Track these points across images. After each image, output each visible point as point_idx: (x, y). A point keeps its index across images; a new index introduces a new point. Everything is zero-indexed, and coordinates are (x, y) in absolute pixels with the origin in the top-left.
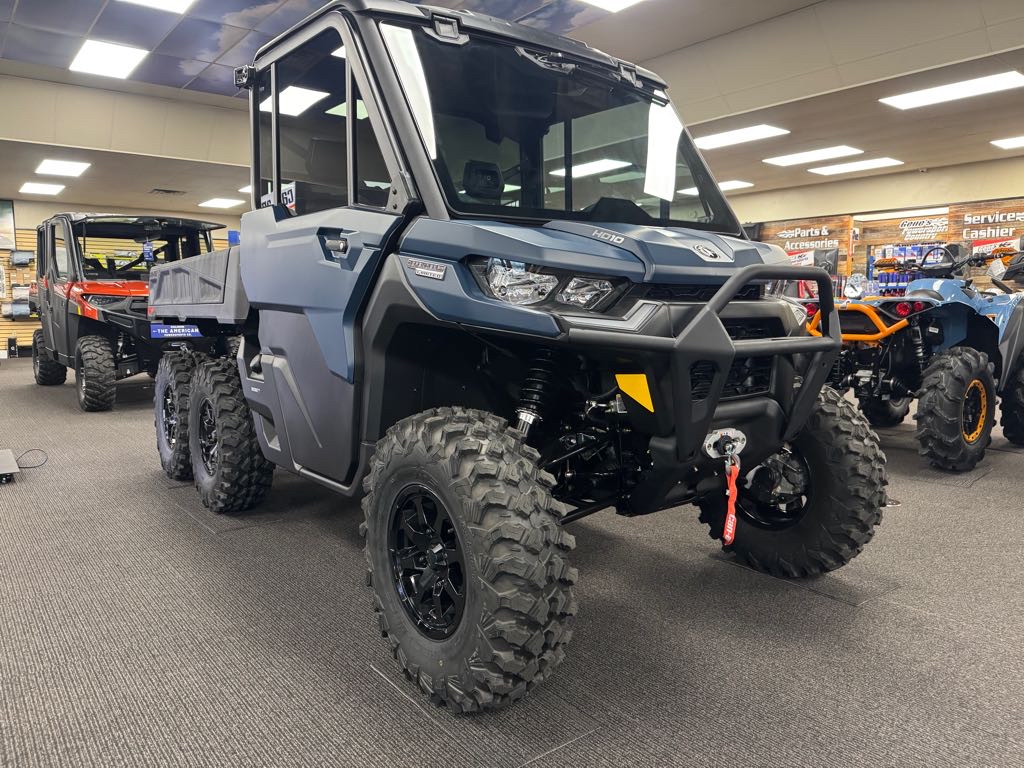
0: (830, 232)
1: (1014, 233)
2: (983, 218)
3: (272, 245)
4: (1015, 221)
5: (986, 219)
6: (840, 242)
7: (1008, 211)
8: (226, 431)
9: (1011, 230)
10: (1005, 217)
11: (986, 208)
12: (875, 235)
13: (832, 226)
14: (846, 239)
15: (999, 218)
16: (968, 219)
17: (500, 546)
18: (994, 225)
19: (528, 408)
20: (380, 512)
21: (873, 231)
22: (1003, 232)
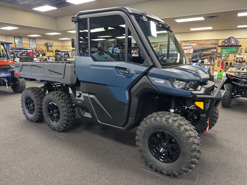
0: (155, 46)
1: (192, 48)
2: (186, 44)
3: (92, 67)
4: (192, 45)
5: (187, 45)
6: (157, 48)
7: (191, 43)
8: (65, 112)
9: (191, 47)
10: (190, 44)
11: (186, 42)
12: (162, 47)
13: (155, 45)
14: (158, 48)
15: (189, 44)
16: (183, 44)
17: (193, 145)
18: (188, 46)
19: (172, 109)
20: (146, 136)
21: (162, 46)
22: (189, 47)
